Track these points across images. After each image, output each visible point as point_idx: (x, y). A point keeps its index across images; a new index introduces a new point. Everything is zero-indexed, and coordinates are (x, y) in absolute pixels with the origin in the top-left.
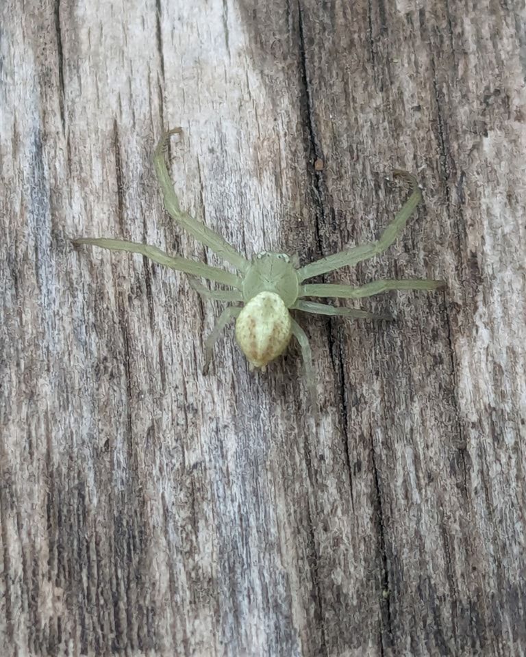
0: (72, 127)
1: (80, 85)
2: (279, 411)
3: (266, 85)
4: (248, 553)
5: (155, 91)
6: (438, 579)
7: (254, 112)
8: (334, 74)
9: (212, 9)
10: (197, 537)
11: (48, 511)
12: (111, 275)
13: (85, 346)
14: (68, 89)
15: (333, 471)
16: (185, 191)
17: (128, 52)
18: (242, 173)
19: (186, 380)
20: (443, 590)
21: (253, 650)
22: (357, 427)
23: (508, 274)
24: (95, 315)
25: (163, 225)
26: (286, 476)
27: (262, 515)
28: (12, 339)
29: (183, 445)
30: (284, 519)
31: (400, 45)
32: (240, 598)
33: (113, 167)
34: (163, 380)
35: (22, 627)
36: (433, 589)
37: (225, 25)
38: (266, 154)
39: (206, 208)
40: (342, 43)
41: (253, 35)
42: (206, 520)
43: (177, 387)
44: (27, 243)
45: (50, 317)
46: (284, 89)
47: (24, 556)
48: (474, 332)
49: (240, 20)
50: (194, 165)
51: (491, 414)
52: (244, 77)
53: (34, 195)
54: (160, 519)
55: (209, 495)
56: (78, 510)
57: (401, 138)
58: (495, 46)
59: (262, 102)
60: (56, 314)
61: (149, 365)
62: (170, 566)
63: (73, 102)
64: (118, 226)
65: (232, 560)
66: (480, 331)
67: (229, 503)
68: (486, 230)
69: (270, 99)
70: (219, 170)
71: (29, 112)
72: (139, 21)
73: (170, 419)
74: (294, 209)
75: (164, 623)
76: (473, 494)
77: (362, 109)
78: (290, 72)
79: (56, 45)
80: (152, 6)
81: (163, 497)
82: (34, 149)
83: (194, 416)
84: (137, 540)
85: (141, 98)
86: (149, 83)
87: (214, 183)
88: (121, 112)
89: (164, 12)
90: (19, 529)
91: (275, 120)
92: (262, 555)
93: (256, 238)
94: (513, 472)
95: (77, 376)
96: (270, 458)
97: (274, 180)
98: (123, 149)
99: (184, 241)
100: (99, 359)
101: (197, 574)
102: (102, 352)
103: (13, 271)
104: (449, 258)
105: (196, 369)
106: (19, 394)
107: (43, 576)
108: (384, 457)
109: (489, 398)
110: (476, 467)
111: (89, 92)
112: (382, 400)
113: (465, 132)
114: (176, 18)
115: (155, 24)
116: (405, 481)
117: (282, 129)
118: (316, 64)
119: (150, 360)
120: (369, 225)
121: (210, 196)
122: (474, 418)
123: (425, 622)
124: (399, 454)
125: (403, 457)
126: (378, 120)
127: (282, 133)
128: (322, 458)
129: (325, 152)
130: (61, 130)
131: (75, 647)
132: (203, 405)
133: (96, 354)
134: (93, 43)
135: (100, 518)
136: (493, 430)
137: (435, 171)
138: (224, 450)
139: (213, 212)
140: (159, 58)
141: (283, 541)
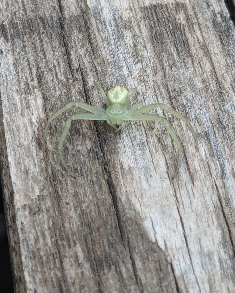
0: (211, 182)
1: (212, 200)
2: (109, 84)
3: (133, 205)
4: (113, 38)
5: (179, 199)
6: (45, 39)
7: (136, 193)
8: (104, 214)
9: (161, 237)
10: (133, 41)
11: (189, 45)
12: (183, 127)
13: (188, 100)
14: (217, 198)
15: (87, 67)
16: (159, 160)
17: (195, 215)
18: (137, 169)
19: (146, 91)
20: (43, 36)
21: (107, 9)
22: (79, 84)
23: (26, 143)
24: (186, 111)
25: (166, 146)
26: (103, 63)
27: (110, 49)
28: (216, 100)
29: (143, 70)
30: (102, 49)
31: (78, 231)
32: (114, 24)
33: (191, 167)
34: (155, 90)
35: (189, 10)
36: (47, 35)
37: (154, 230)
38: (128, 177)
39: (149, 153)
40: (103, 229)
41: (142, 227)
42: (130, 46)
43: (149, 88)
44: (219, 135)
45: (203, 109)
46: (124, 204)
47: (194, 31)
48: (38, 121)
49: (148, 232)
50: (157, 170)
51: (30, 92)
52: (142, 208)
53: (221, 153)
54: (147, 45)
55: (131, 54)
56: (178, 46)
57: (73, 191)
58: (37, 234)
59: (133, 198)
60: (201, 110)
61: (161, 95)
62: (141, 32)
63: (213, 193)
64: (184, 144)
65: (119, 34)
66: (36, 121)
67: (123, 52)
68: (36, 158)
69: (130, 199)
70: (147, 169)
71: (231, 187)
72: (193, 230)
73: (149, 77)
74: (114, 157)
75: (140, 15)
76: (34, 65)
77: (91, 201)
78: (123, 213)
79: (226, 217)
80: (188, 237)
81: (148, 52)
82: (225, 172)
83: (141, 79)
84: (154, 38)
85: (185, 196)
86: (183, 203)
87: (148, 163)
88: (192, 189)
89: (182, 234)
90: (198, 39)
91: (126, 191)
92: (108, 37)
93: (127, 143)
94: (20, 74)
95: (188, 89)
96: (110, 67)
97: (123, 167)
98: (188, 174)
99: (156, 141)
100: (181, 95)
101: (131, 30)
102: (181, 98)
103: (222, 124)
104: (50, 146)
105: (143, 95)
106: (209, 81)
107: (186, 26)
108: (68, 74)
109: (31, 97)
110: (34, 74)
111: (207, 198)
112: (71, 94)
113: (47, 196)
114: (176, 231)
115: (185, 228)
116: (60, 67)
117: (123, 188)
118: (113, 218)
119: (161, 97)
120: (83, 156)
121: (149, 159)
122: (36, 90)
123: (49, 26)
124: (63, 76)
125: (61, 75)
126: (84, 198)
127: (123, 186)
128: (91, 70)
129: (104, 181)
130: (216, 181)
131: (170, 6)
132: (138, 83)
133: (183, 97)
134: (210, 218)
135: (169, 44)
136: (28, 86)
137: (58, 179)
138: (128, 69)
139: (146, 152)
140: (180, 214)
141: (102, 42)
